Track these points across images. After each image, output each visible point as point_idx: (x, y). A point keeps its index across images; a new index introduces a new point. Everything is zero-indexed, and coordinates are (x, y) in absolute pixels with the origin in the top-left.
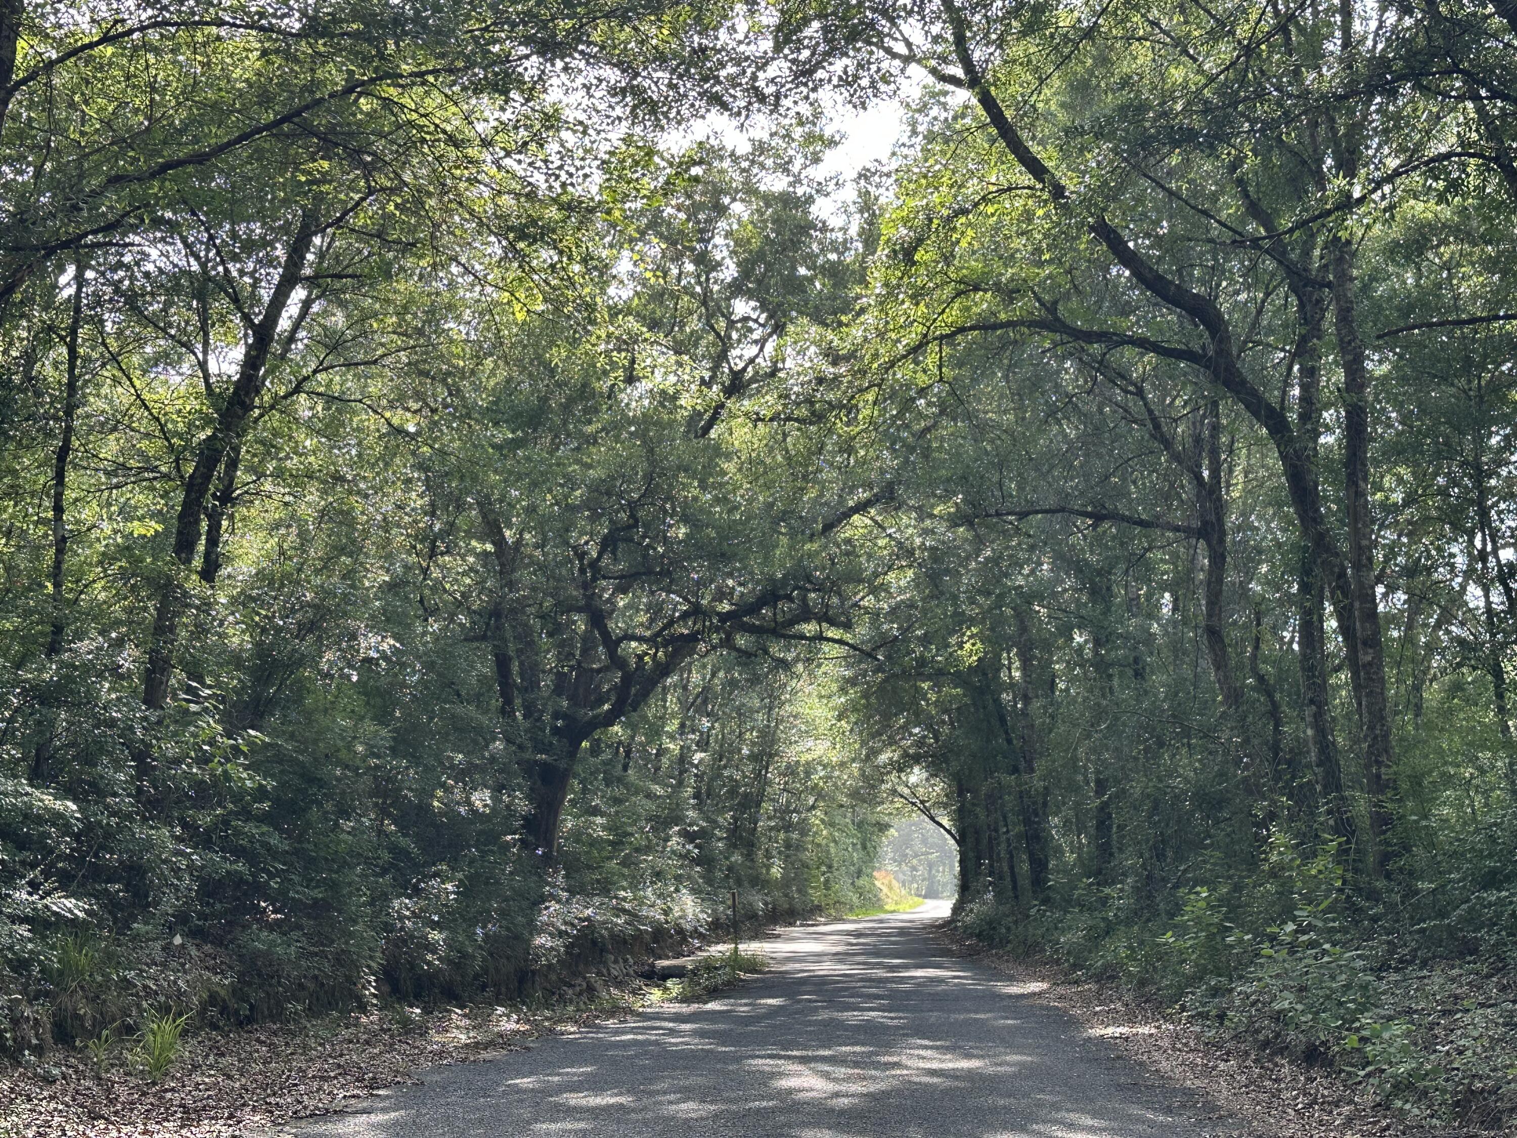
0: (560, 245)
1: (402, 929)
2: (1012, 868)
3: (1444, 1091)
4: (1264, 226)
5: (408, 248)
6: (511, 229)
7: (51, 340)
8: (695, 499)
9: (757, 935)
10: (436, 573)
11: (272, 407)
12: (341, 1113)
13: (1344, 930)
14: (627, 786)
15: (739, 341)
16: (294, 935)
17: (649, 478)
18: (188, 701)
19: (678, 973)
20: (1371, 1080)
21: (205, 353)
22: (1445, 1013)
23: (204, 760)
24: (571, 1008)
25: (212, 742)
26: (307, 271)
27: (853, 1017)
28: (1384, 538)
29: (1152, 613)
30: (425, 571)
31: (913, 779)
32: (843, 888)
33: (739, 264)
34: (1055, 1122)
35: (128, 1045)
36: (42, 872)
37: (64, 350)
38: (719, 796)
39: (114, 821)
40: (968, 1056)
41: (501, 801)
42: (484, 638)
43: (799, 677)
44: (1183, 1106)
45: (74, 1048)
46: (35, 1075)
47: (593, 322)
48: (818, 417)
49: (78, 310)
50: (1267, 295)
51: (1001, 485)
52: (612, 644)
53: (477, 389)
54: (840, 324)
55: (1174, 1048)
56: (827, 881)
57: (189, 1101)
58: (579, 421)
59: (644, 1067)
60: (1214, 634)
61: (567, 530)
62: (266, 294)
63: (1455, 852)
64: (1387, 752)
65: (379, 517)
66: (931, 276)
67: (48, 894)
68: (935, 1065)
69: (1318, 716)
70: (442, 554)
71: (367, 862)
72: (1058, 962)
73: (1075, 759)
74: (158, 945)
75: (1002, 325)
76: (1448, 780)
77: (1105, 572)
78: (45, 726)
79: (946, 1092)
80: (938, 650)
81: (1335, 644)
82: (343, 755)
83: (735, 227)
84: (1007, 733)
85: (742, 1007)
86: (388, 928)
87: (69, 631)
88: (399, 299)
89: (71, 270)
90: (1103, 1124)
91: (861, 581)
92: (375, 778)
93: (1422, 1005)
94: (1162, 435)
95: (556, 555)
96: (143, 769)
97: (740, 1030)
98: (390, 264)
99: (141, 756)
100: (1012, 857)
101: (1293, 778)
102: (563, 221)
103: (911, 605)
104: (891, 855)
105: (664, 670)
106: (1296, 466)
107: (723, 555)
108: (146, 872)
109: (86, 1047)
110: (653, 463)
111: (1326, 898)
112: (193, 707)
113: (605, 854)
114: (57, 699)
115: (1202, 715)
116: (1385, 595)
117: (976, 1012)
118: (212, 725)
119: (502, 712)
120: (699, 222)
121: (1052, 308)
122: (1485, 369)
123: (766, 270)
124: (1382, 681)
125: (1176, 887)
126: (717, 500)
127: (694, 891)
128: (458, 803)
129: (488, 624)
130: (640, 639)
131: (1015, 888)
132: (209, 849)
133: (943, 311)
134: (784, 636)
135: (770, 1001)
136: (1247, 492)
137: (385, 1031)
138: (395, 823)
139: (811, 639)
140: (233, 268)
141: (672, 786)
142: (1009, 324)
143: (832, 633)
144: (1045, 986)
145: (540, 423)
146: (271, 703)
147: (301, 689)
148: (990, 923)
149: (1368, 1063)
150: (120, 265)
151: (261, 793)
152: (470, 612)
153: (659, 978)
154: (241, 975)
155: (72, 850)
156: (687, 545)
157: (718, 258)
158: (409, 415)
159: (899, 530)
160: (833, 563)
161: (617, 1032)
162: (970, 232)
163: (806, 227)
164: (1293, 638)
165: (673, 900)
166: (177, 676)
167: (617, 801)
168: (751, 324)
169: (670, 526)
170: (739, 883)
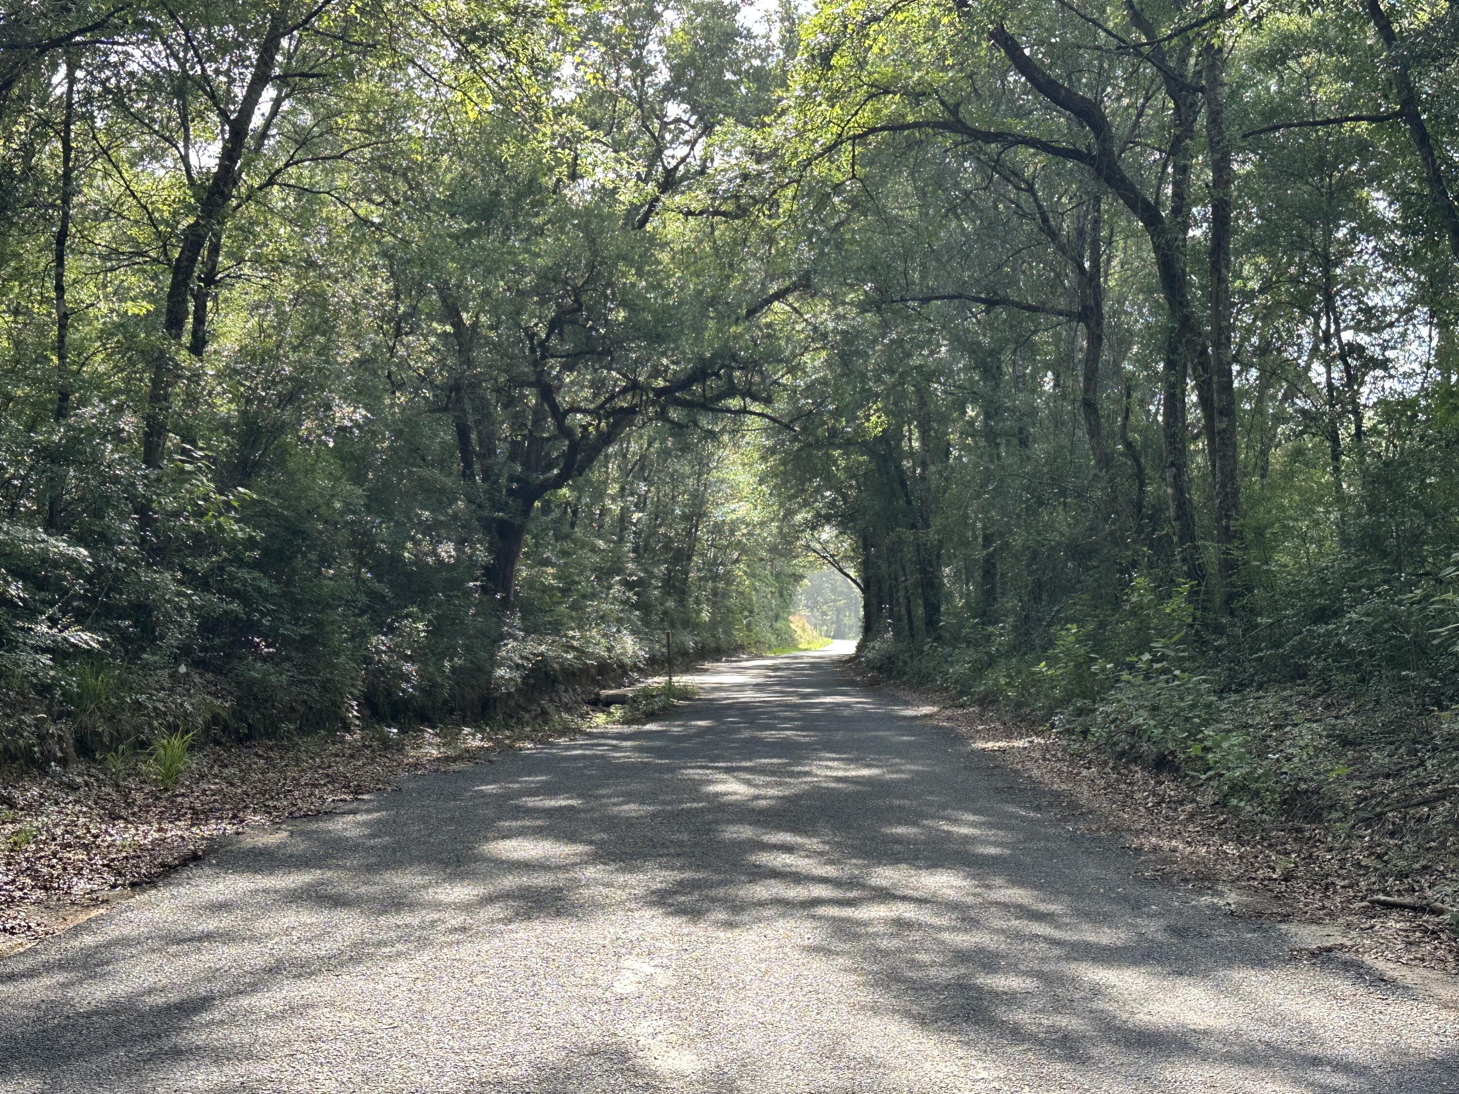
0: (508, 48)
1: (380, 661)
2: (909, 611)
3: (1273, 792)
4: (1146, 34)
5: (369, 49)
6: (463, 31)
7: (47, 134)
8: (633, 285)
9: (688, 669)
10: (401, 351)
11: (249, 198)
12: (330, 814)
13: (1192, 659)
14: (574, 541)
15: (672, 142)
16: (287, 665)
17: (591, 266)
18: (183, 461)
19: (620, 700)
20: (1212, 783)
21: (186, 147)
22: (1276, 727)
23: (200, 514)
24: (528, 729)
25: (206, 499)
26: (277, 71)
27: (770, 735)
28: (1241, 321)
29: (1035, 388)
30: (392, 349)
31: (824, 536)
32: (763, 630)
33: (671, 69)
34: (943, 818)
35: (142, 758)
36: (60, 609)
37: (60, 145)
38: (654, 549)
39: (121, 566)
40: (868, 766)
41: (464, 553)
42: (445, 409)
43: (725, 447)
44: (1050, 804)
45: (95, 760)
46: (61, 783)
47: (539, 120)
48: (742, 212)
49: (70, 105)
50: (1147, 99)
51: (905, 273)
52: (560, 415)
53: (437, 183)
54: (764, 125)
55: (1044, 759)
56: (749, 624)
57: (198, 805)
58: (527, 214)
59: (591, 777)
60: (1090, 406)
61: (518, 313)
62: (239, 92)
63: (1291, 592)
64: (1235, 507)
65: (349, 299)
66: (845, 80)
67: (66, 628)
68: (840, 774)
69: (1178, 477)
70: (407, 334)
71: (348, 604)
72: (946, 689)
73: (966, 517)
74: (166, 672)
75: (909, 126)
76: (1287, 532)
77: (995, 353)
78: (56, 482)
79: (849, 795)
80: (847, 422)
81: (1194, 415)
82: (323, 510)
83: (668, 33)
84: (906, 495)
85: (676, 728)
86: (368, 660)
87: (74, 397)
88: (361, 98)
89: (63, 70)
90: (982, 819)
91: (780, 361)
92: (353, 531)
93: (1258, 719)
94: (1050, 227)
95: (509, 337)
96: (146, 521)
97: (674, 746)
98: (352, 65)
99: (143, 509)
100: (909, 601)
101: (1154, 531)
102: (511, 25)
103: (824, 382)
104: (804, 602)
105: (607, 439)
106: (1166, 256)
107: (658, 336)
108: (151, 610)
109: (105, 759)
110: (595, 253)
111: (1178, 632)
112: (188, 467)
113: (556, 599)
114: (66, 460)
115: (1077, 478)
116: (1239, 373)
117: (877, 730)
118: (205, 484)
119: (464, 475)
120: (634, 28)
121: (953, 110)
122: (1336, 168)
123: (696, 75)
124: (1235, 445)
125: (1049, 625)
126: (651, 287)
127: (633, 632)
128: (426, 554)
129: (449, 397)
130: (585, 411)
131: (911, 628)
132: (208, 591)
133: (856, 113)
134: (713, 410)
135: (700, 723)
136: (1123, 282)
137: (367, 747)
138: (370, 570)
139: (737, 412)
140: (210, 68)
141: (614, 542)
142: (916, 125)
143: (756, 407)
144: (936, 709)
145: (492, 216)
146: (258, 465)
147: (284, 452)
148: (889, 658)
149: (1209, 769)
150: (107, 65)
151: (251, 543)
152: (433, 387)
153: (603, 705)
154: (240, 700)
155: (86, 590)
156: (626, 327)
157: (652, 62)
158: (373, 207)
159: (814, 316)
160: (756, 344)
161: (568, 748)
162: (881, 39)
163: (731, 35)
164: (1158, 410)
165: (615, 639)
166: (173, 439)
167: (565, 553)
168: (683, 125)
169: (611, 310)
170: (672, 625)
